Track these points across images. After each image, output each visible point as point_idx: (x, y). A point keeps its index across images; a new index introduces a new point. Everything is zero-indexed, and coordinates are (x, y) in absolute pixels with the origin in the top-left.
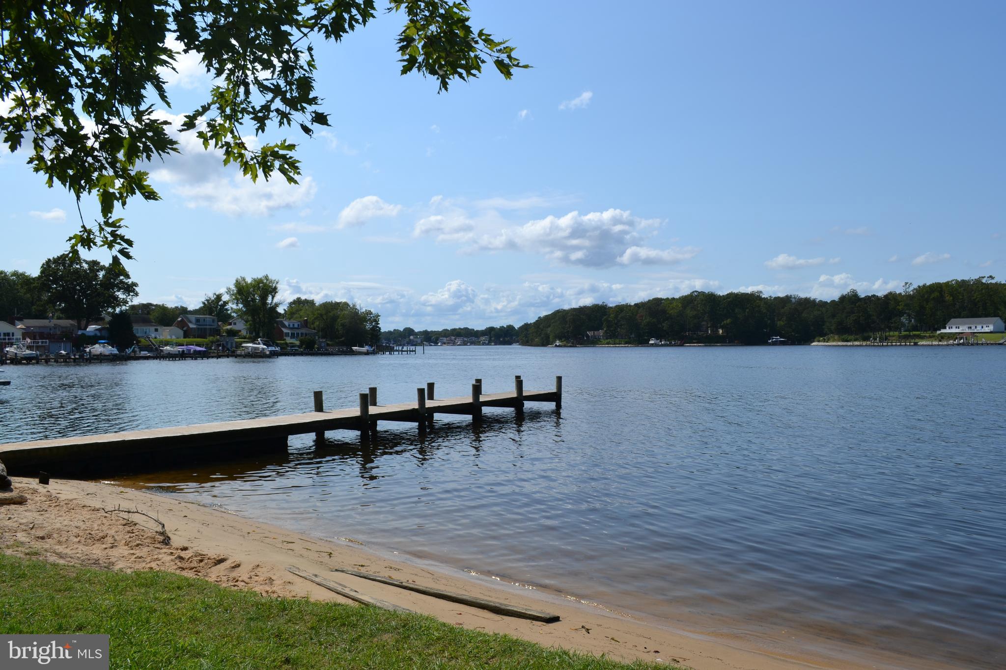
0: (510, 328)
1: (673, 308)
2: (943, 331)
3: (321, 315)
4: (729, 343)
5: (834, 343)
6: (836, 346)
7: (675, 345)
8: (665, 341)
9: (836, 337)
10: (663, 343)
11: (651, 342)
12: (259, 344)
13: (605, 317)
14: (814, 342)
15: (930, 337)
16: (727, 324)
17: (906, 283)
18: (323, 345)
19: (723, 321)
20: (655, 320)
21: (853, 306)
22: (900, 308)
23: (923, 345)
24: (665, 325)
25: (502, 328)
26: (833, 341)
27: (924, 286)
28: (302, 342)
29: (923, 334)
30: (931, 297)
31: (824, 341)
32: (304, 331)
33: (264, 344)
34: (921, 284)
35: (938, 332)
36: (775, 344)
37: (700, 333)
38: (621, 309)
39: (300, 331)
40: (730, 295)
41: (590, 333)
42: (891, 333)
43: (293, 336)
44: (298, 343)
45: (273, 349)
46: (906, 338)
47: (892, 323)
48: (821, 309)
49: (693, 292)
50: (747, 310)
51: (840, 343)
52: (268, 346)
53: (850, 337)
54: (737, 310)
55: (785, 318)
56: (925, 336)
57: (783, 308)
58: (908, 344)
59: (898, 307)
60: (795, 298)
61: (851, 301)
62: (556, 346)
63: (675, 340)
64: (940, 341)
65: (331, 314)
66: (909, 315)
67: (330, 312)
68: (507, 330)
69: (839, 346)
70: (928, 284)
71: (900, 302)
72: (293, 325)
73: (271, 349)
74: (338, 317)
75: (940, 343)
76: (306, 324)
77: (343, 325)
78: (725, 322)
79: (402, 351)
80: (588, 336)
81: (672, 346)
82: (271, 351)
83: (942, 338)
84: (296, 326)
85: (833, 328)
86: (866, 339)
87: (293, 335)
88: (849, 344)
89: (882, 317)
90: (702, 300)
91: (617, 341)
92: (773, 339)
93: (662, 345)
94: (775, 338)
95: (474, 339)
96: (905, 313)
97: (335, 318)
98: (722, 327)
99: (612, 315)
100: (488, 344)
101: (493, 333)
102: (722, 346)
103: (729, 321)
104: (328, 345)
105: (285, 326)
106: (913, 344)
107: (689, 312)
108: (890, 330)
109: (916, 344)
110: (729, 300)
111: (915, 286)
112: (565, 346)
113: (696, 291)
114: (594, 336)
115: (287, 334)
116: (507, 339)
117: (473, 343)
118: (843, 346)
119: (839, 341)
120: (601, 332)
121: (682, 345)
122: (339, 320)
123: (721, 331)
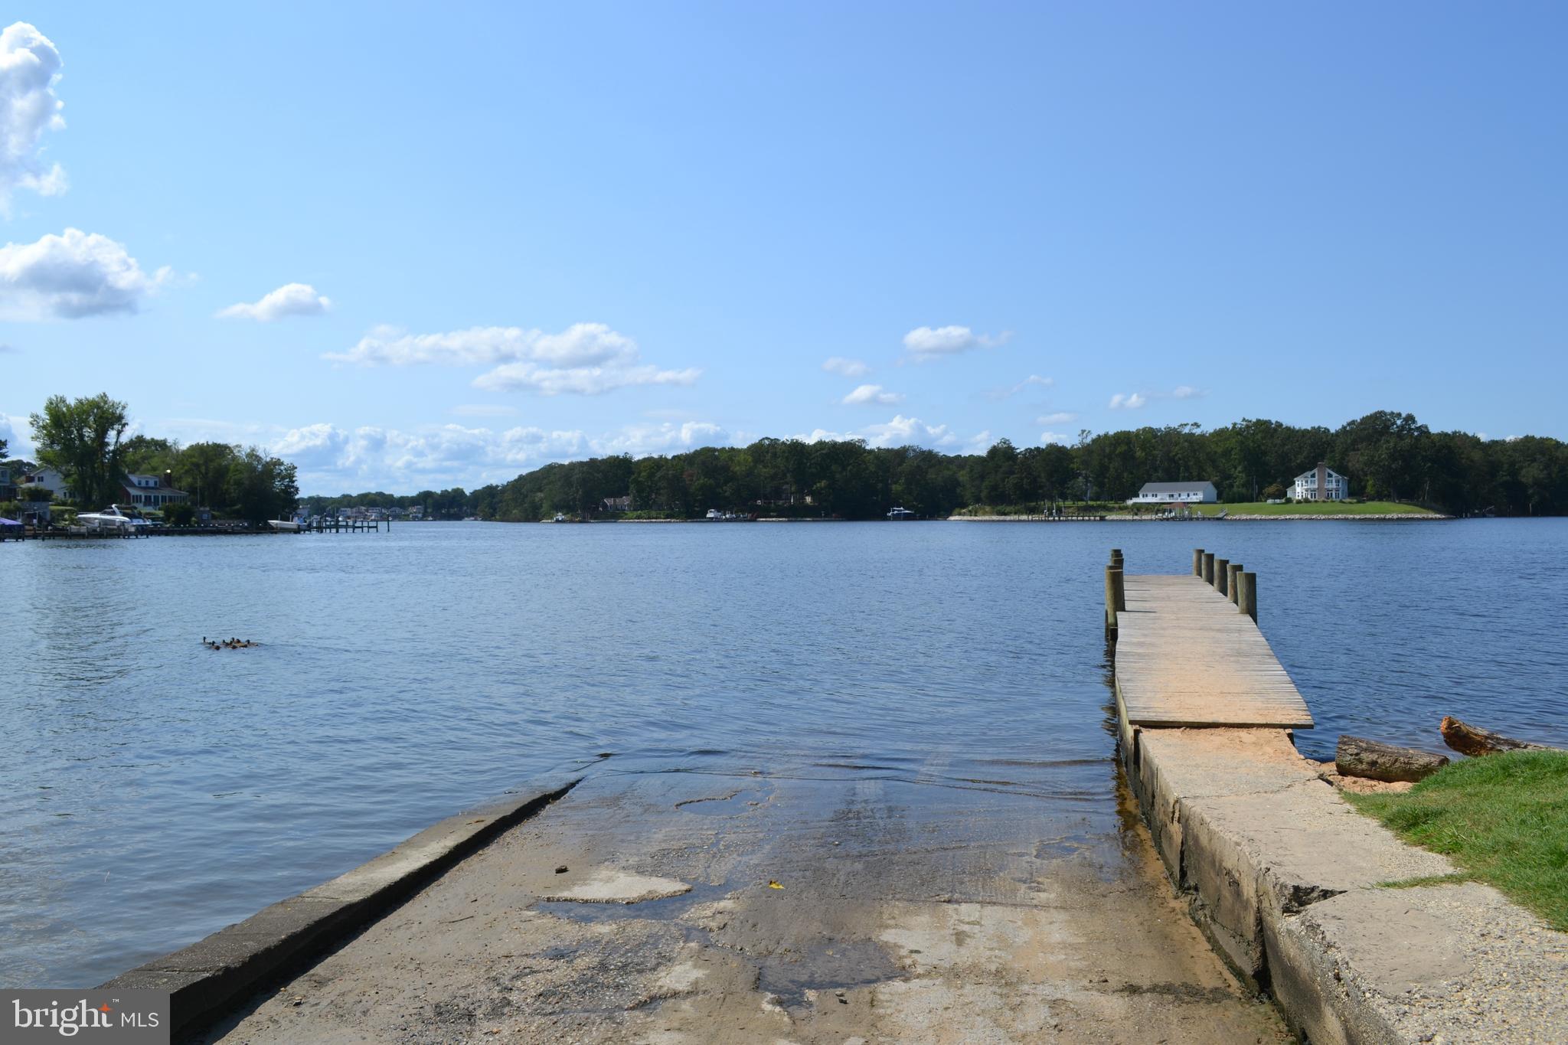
0: (458, 493)
1: (739, 463)
2: (1135, 500)
3: (197, 465)
4: (825, 517)
5: (987, 518)
6: (989, 521)
7: (745, 520)
8: (732, 513)
9: (988, 508)
10: (727, 516)
11: (710, 515)
12: (113, 513)
13: (633, 477)
14: (951, 515)
15: (1121, 509)
16: (822, 489)
17: (1083, 431)
18: (205, 516)
19: (815, 484)
20: (711, 481)
21: (1011, 462)
22: (1075, 466)
23: (1113, 520)
24: (728, 490)
25: (445, 494)
26: (984, 514)
27: (1106, 435)
28: (169, 514)
29: (1111, 504)
30: (1117, 452)
31: (970, 513)
32: (166, 492)
33: (125, 515)
34: (1102, 433)
35: (1130, 502)
36: (897, 518)
37: (781, 503)
38: (655, 465)
39: (160, 494)
40: (821, 444)
41: (609, 502)
42: (1069, 503)
43: (148, 501)
44: (161, 513)
45: (141, 522)
46: (1088, 509)
47: (1068, 488)
48: (951, 466)
49: (763, 439)
50: (849, 468)
51: (995, 518)
52: (131, 516)
53: (1008, 509)
54: (834, 467)
55: (902, 481)
56: (1114, 508)
57: (900, 464)
58: (1092, 518)
59: (1072, 465)
60: (914, 450)
61: (1002, 454)
62: (558, 521)
63: (743, 512)
64: (1136, 514)
65: (212, 466)
66: (1086, 478)
67: (211, 461)
68: (454, 497)
69: (993, 521)
70: (1111, 433)
71: (1074, 458)
72: (147, 482)
73: (136, 522)
74: (227, 468)
75: (1136, 517)
76: (168, 480)
77: (238, 483)
78: (818, 485)
79: (354, 527)
80: (605, 506)
81: (741, 521)
82: (137, 527)
83: (1138, 510)
84: (151, 484)
85: (983, 495)
86: (1031, 511)
87: (148, 498)
88: (1008, 518)
89: (1054, 479)
90: (784, 452)
91: (654, 513)
92: (894, 511)
93: (727, 520)
94: (896, 510)
95: (398, 510)
96: (1080, 474)
97: (222, 473)
98: (811, 493)
99: (643, 474)
100: (421, 519)
101: (430, 501)
102: (813, 521)
103: (823, 483)
104: (214, 517)
105: (132, 485)
106: (1098, 518)
107: (763, 471)
108: (1064, 498)
109: (1102, 519)
110: (824, 452)
111: (1094, 436)
112: (571, 521)
113: (767, 438)
114: (616, 507)
115: (138, 499)
116: (452, 511)
117: (398, 517)
118: (999, 521)
119: (992, 513)
120: (626, 501)
121: (753, 520)
122: (230, 474)
123: (808, 499)
